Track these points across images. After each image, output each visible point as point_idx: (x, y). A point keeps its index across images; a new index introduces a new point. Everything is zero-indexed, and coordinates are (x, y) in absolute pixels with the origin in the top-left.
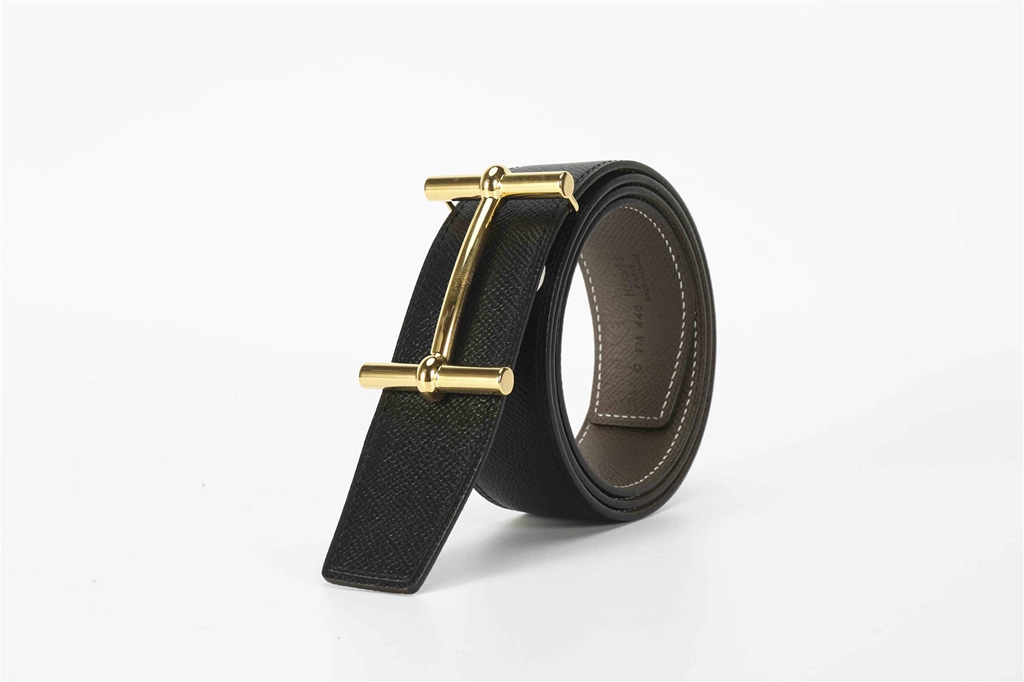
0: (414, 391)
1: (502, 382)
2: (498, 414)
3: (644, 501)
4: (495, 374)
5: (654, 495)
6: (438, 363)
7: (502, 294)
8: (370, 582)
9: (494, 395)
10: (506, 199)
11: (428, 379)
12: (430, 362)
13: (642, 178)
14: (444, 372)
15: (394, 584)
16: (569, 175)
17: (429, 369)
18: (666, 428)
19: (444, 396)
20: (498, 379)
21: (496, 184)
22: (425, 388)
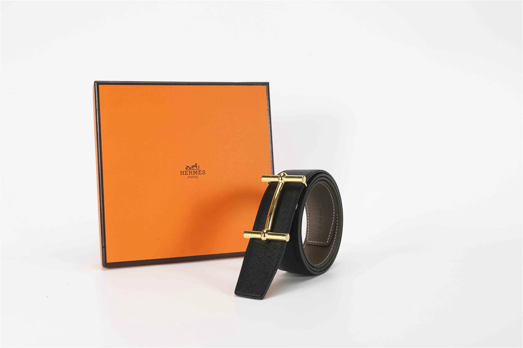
0: (260, 239)
1: (286, 238)
2: (285, 247)
3: (323, 269)
4: (285, 235)
5: (326, 267)
6: (267, 231)
7: (285, 211)
8: (249, 296)
9: (284, 241)
10: (286, 183)
11: (264, 236)
12: (265, 231)
13: (324, 175)
14: (269, 234)
15: (256, 297)
16: (305, 177)
17: (265, 233)
18: (328, 246)
19: (269, 241)
20: (285, 237)
21: (283, 178)
22: (263, 239)
